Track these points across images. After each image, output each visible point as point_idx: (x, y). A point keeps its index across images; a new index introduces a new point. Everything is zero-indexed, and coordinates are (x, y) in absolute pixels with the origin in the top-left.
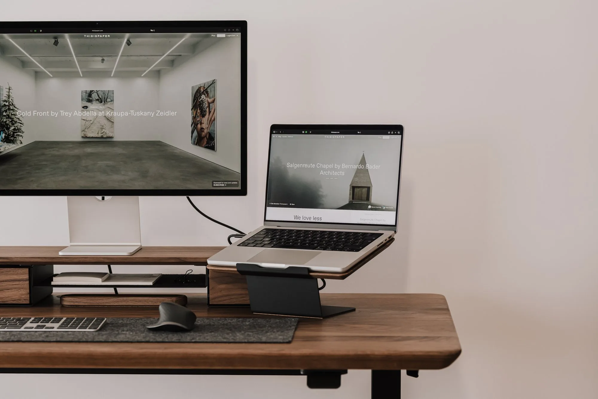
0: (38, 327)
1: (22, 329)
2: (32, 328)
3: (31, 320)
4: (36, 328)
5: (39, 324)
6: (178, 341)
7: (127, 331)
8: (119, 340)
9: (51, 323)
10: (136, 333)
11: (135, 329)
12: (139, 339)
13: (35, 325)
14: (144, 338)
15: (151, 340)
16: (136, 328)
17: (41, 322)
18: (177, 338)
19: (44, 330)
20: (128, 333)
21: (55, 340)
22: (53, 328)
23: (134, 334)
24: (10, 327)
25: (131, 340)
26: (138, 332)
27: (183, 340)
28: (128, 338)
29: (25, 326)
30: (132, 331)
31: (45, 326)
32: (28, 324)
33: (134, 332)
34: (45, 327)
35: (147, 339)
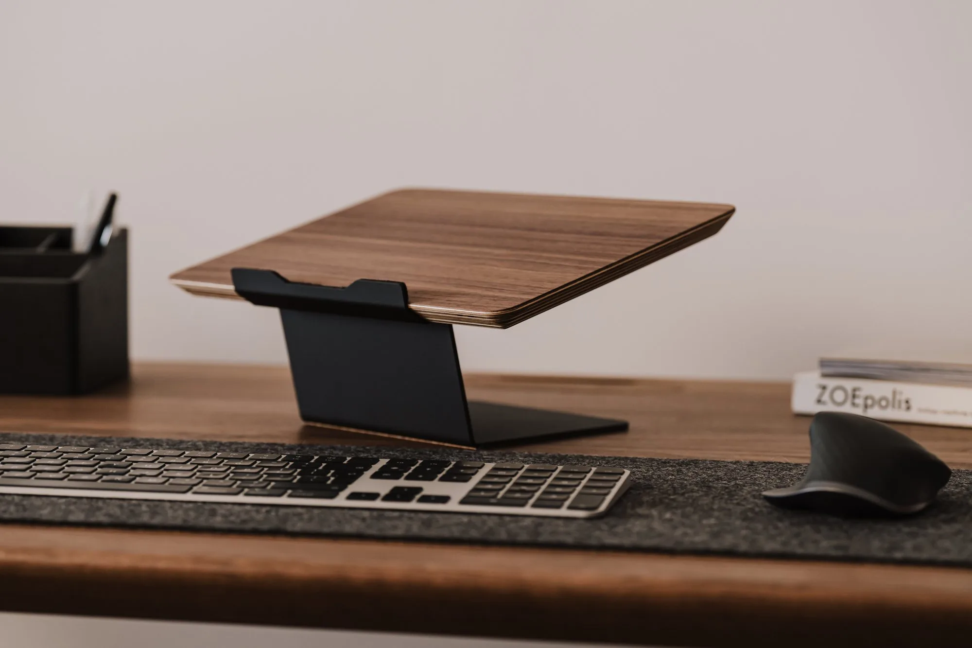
0: (396, 495)
1: (341, 500)
2: (373, 496)
3: (376, 468)
4: (388, 498)
5: (402, 482)
6: (839, 553)
7: (653, 505)
8: (627, 541)
9: (442, 479)
10: (685, 516)
11: (681, 499)
12: (700, 539)
13: (384, 486)
14: (715, 535)
15: (744, 547)
16: (683, 494)
17: (408, 478)
18: (834, 543)
19: (413, 505)
20: (654, 512)
21: (400, 532)
22: (444, 499)
23: (677, 519)
24: (300, 492)
25: (669, 544)
26: (689, 509)
27: (856, 548)
28: (660, 535)
29: (354, 487)
30: (668, 507)
31: (420, 489)
32: (364, 483)
33: (679, 511)
34: (418, 496)
35: (728, 541)
